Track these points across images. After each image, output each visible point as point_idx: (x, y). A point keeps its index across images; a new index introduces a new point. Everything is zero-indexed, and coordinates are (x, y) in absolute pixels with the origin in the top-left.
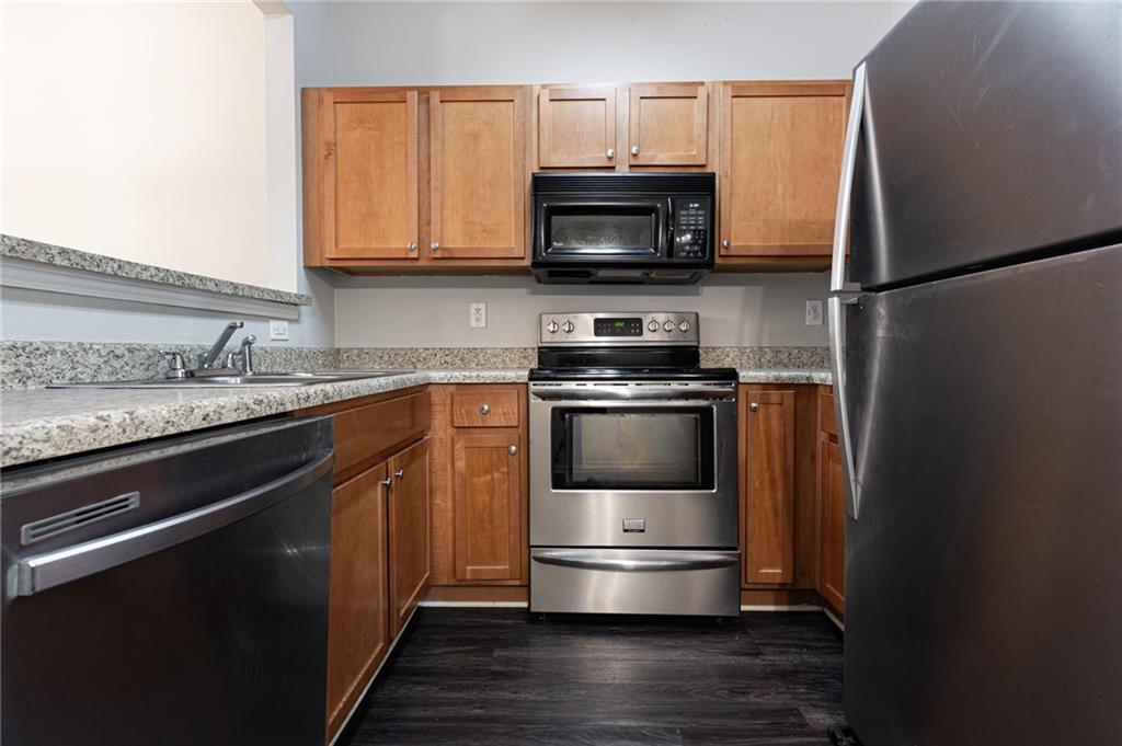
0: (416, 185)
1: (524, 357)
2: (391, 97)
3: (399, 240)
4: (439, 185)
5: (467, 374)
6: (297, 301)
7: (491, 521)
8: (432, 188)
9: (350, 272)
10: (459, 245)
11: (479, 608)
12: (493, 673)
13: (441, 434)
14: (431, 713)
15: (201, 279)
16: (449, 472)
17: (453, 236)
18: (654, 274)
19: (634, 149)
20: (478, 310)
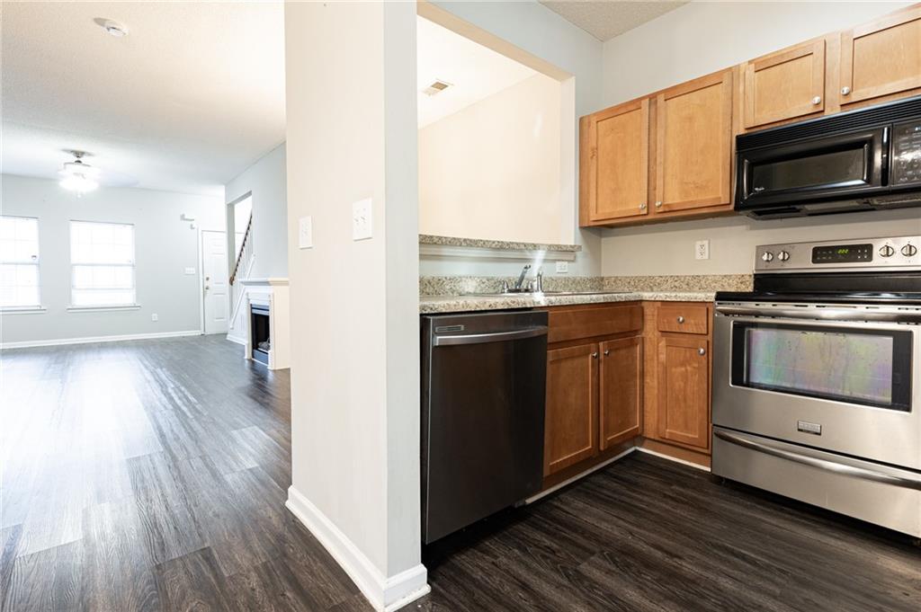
0: (646, 164)
1: (741, 283)
2: (630, 108)
3: (635, 204)
4: (662, 160)
5: (668, 294)
6: (571, 249)
7: (685, 401)
8: (658, 162)
9: (611, 227)
10: (677, 201)
11: (677, 463)
12: (665, 494)
13: (650, 335)
14: (616, 496)
15: (517, 244)
16: (656, 362)
17: (673, 195)
18: (875, 201)
19: (846, 90)
20: (702, 246)
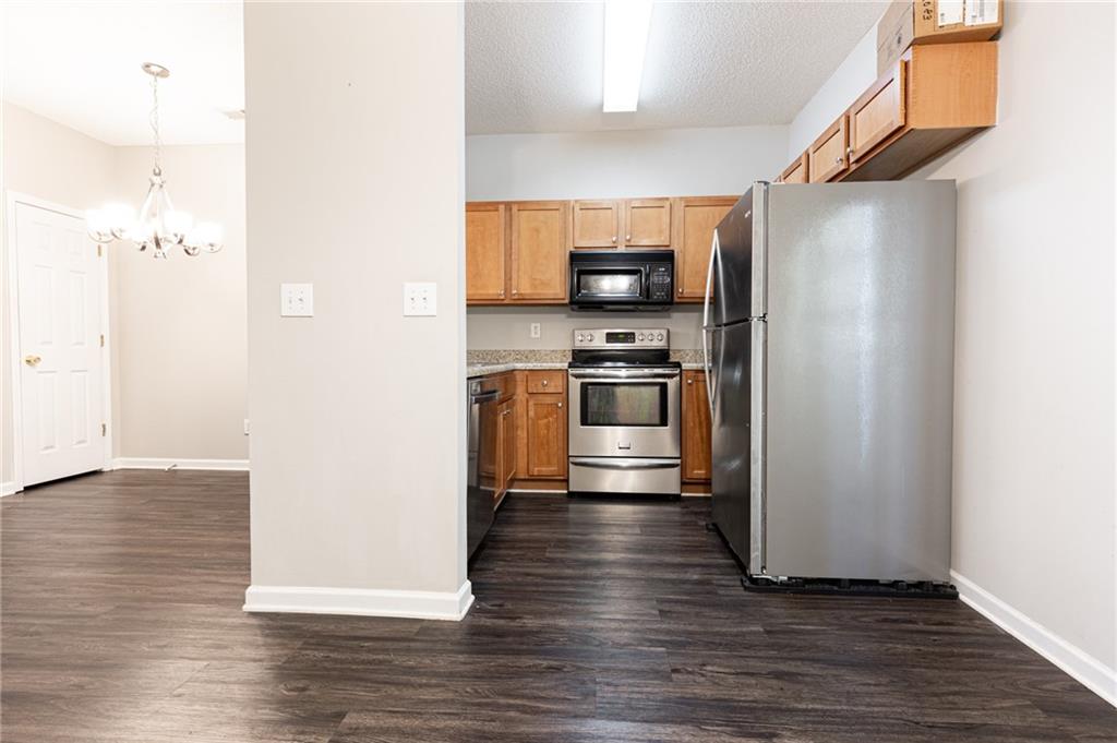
0: (503, 258)
1: (564, 356)
2: (490, 208)
3: (494, 289)
4: (516, 257)
8: (513, 259)
10: (528, 291)
13: (521, 397)
16: (525, 418)
17: (524, 287)
19: (628, 237)
20: (536, 327)
